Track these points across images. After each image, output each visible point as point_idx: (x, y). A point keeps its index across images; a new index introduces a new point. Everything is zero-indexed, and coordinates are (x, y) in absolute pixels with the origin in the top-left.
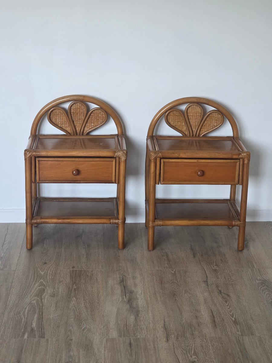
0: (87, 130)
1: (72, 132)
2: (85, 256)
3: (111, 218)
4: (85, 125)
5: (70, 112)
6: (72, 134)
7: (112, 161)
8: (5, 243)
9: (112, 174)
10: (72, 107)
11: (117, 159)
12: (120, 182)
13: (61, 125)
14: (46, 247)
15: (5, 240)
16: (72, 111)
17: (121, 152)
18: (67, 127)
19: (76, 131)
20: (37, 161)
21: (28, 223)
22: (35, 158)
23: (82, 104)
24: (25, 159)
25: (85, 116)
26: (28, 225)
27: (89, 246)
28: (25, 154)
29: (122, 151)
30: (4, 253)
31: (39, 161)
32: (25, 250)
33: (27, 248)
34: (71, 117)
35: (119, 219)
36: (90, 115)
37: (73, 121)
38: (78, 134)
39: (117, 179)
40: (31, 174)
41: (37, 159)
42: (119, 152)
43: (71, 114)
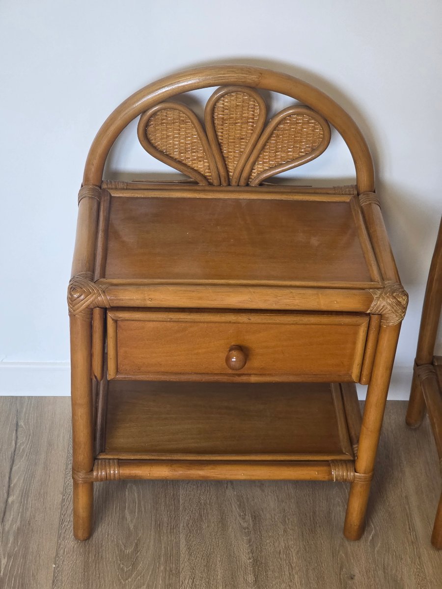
0: (261, 171)
1: (214, 174)
2: (251, 578)
3: (333, 461)
4: (258, 157)
5: (213, 118)
6: (216, 182)
7: (359, 325)
8: (10, 500)
9: (352, 356)
10: (220, 105)
11: (375, 319)
12: (374, 379)
13: (181, 153)
14: (132, 527)
15: (9, 486)
16: (218, 115)
17: (390, 300)
18: (200, 161)
19: (227, 172)
20: (110, 323)
21: (80, 481)
22: (105, 310)
23: (250, 96)
24: (72, 316)
25: (258, 131)
26: (81, 486)
27: (256, 518)
28: (71, 301)
29: (394, 298)
30: (9, 557)
31: (116, 321)
32: (70, 542)
33: (76, 536)
34: (215, 132)
35: (358, 469)
36: (275, 129)
37: (219, 145)
38: (234, 183)
39: (366, 372)
40: (91, 355)
41: (110, 315)
42: (383, 298)
43: (213, 123)
